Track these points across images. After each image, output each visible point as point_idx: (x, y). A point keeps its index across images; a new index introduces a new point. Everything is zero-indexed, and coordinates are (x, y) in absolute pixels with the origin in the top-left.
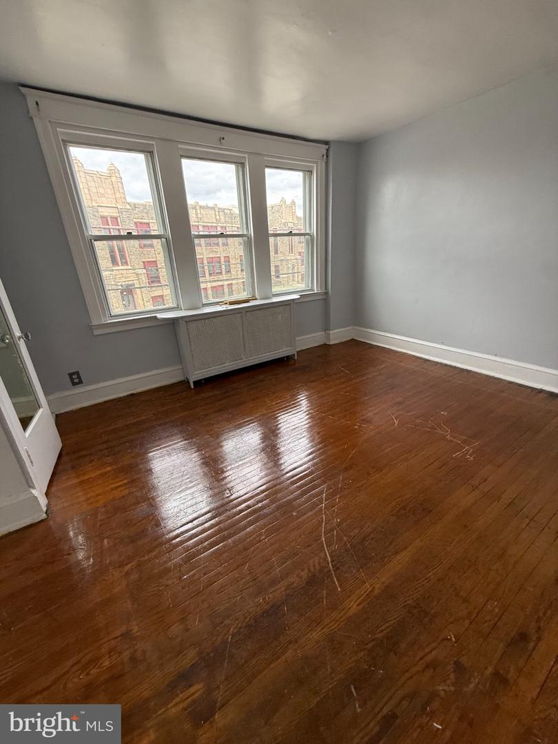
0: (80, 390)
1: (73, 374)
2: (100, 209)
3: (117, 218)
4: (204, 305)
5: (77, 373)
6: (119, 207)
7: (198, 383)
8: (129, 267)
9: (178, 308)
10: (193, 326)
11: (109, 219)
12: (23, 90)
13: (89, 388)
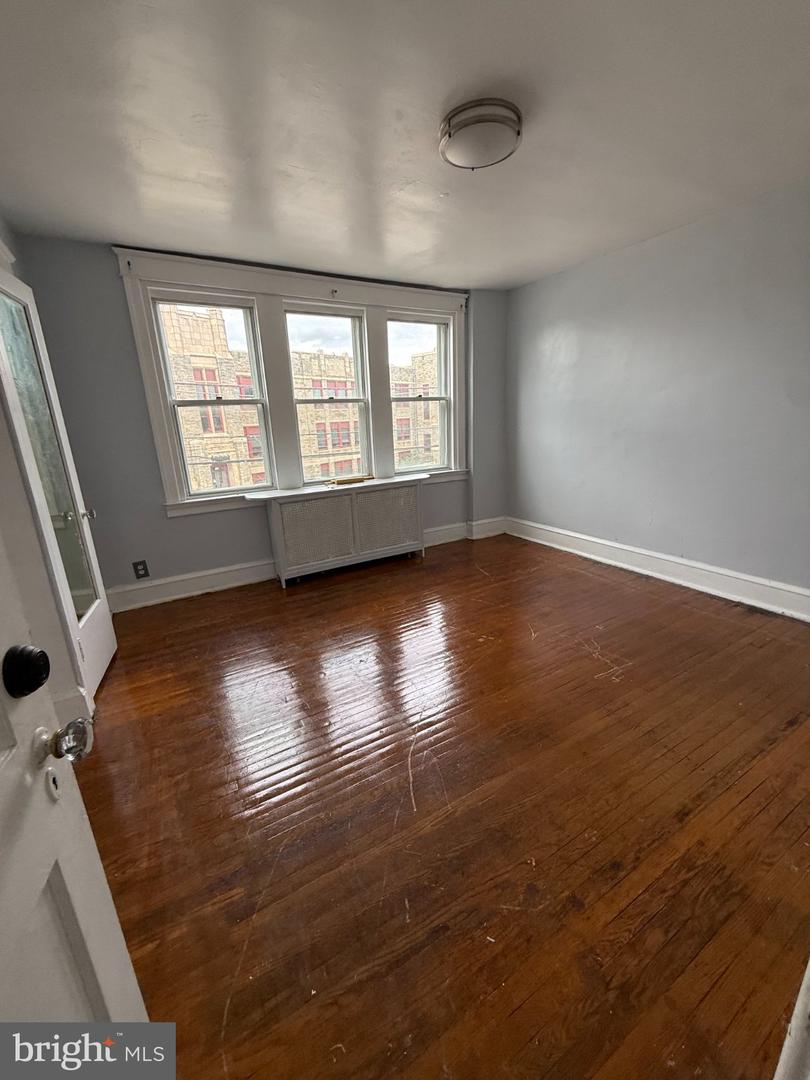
0: (145, 584)
1: (139, 564)
2: (193, 359)
3: (213, 371)
5: (144, 563)
6: (218, 356)
7: (291, 582)
8: (225, 434)
9: (272, 487)
12: (116, 250)
13: (156, 582)
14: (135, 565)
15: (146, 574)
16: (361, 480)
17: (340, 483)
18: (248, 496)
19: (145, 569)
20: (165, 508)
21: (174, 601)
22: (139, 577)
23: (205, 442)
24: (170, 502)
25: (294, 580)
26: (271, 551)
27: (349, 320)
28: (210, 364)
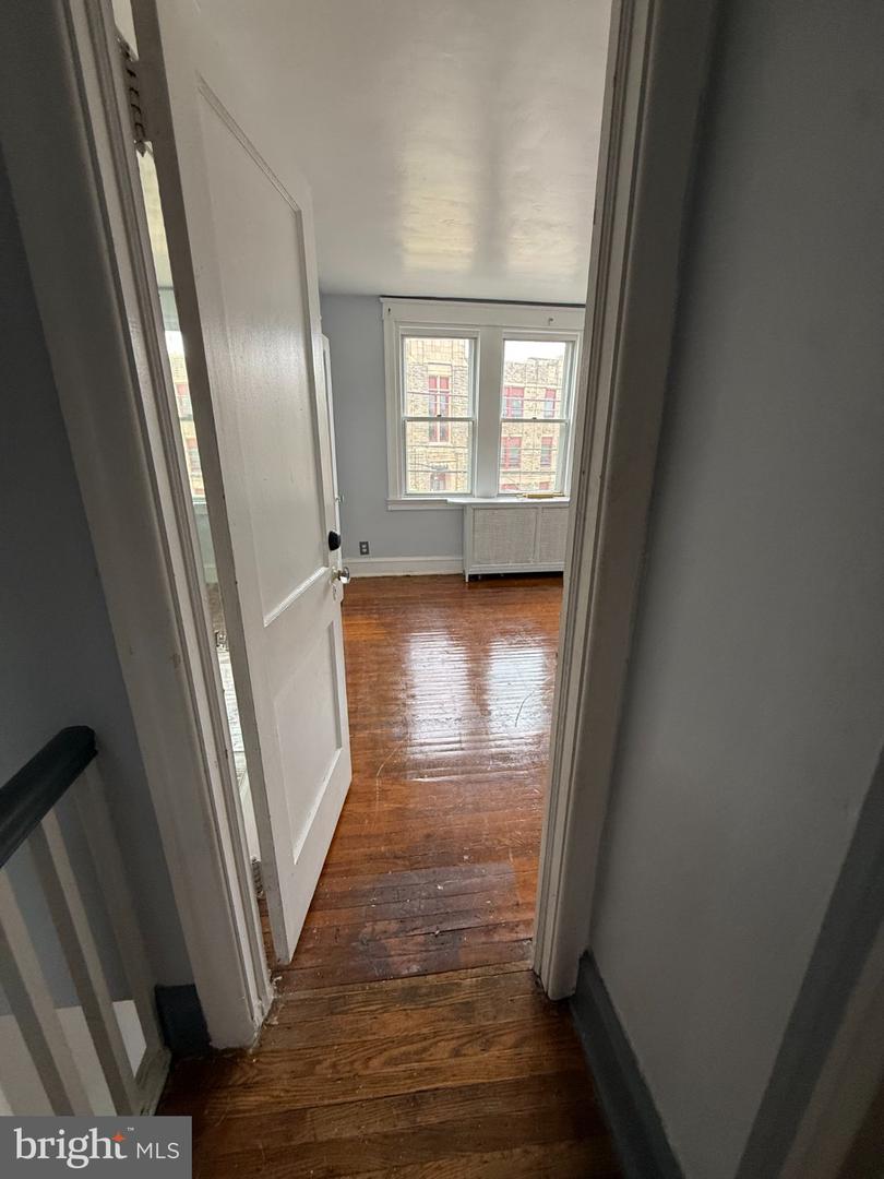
0: (364, 559)
1: (363, 543)
2: (431, 367)
3: (447, 379)
4: (499, 495)
5: (367, 543)
6: (454, 364)
7: (474, 578)
8: (449, 444)
9: (471, 495)
10: (479, 514)
11: (438, 380)
12: (382, 299)
13: (373, 560)
14: (361, 544)
15: (367, 553)
16: (551, 497)
17: (531, 497)
18: (450, 500)
19: (367, 548)
20: (387, 503)
21: (384, 577)
22: (362, 553)
23: (429, 450)
24: (391, 498)
25: (477, 576)
26: (461, 550)
27: (564, 345)
28: (445, 371)
